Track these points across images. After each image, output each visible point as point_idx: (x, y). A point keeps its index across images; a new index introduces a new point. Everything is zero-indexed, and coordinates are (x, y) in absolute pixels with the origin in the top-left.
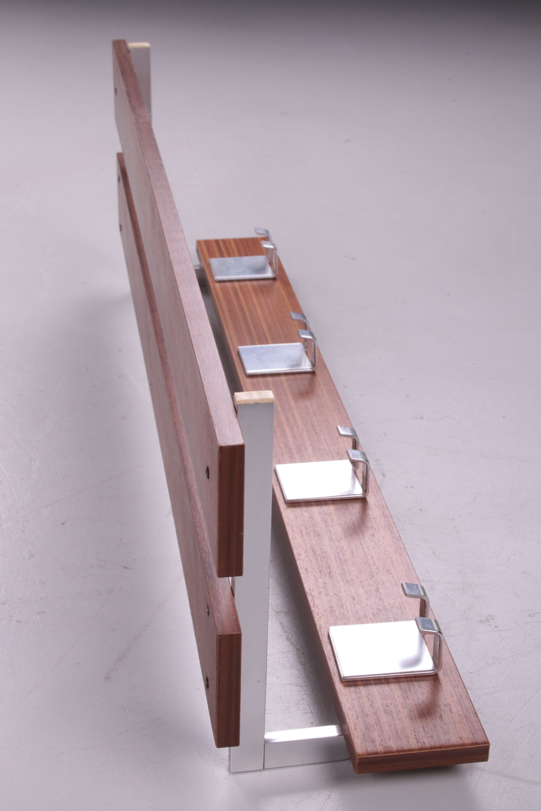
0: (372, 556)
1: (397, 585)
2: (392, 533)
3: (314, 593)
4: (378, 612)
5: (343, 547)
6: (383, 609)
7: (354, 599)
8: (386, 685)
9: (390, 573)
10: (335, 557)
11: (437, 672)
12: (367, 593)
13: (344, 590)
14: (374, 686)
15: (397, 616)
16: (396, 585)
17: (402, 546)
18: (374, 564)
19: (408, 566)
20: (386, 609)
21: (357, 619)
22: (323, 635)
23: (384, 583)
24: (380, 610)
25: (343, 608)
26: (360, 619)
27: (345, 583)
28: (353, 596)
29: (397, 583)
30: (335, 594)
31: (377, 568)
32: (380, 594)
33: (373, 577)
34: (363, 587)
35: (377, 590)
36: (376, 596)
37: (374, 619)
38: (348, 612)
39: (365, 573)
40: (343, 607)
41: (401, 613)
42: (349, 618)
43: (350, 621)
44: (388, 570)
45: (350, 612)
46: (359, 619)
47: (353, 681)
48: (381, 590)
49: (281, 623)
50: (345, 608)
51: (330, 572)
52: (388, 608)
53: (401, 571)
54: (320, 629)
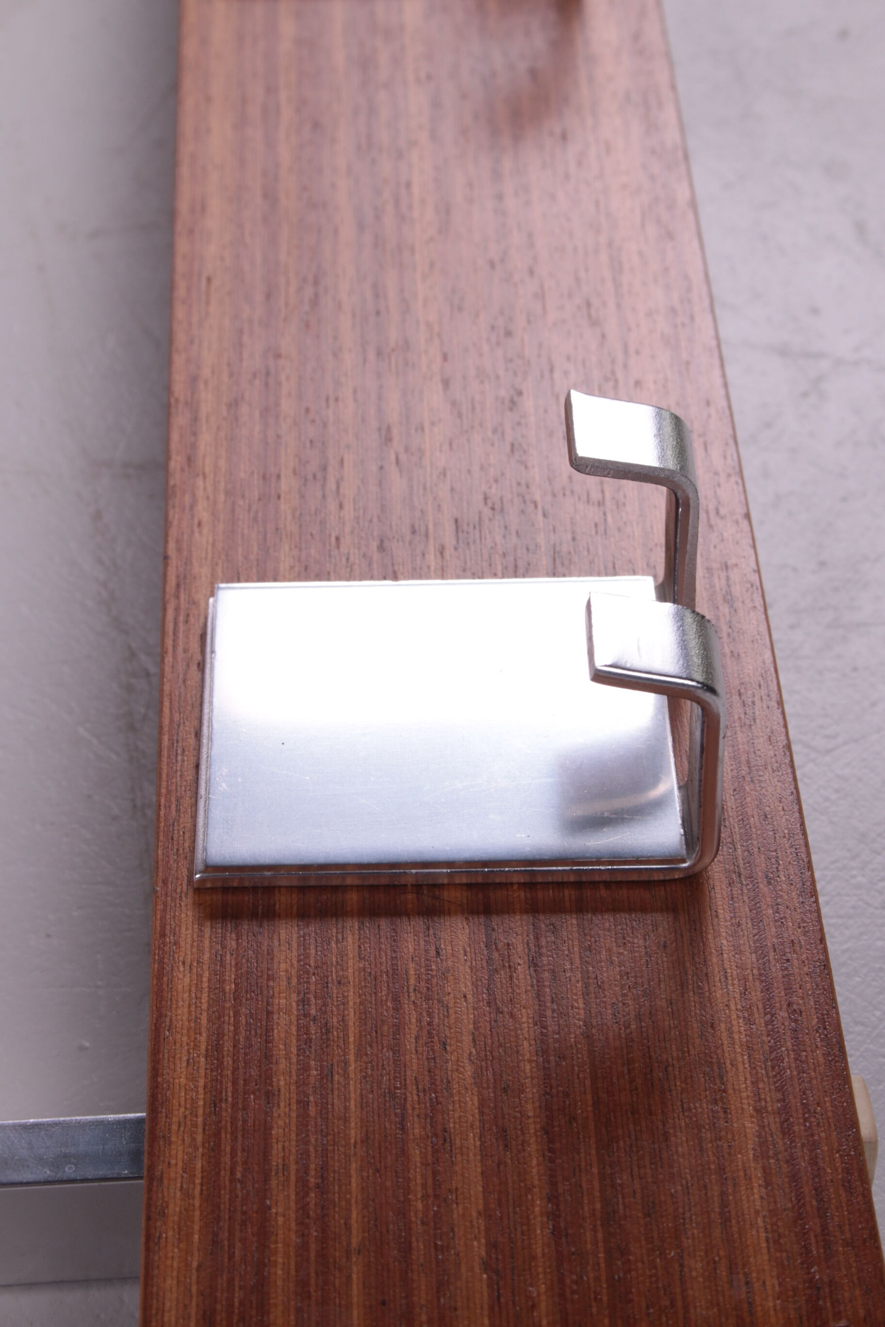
0: (530, 235)
1: (611, 384)
2: (651, 127)
3: (207, 400)
4: (487, 512)
5: (408, 185)
6: (512, 501)
7: (388, 439)
8: (419, 923)
9: (595, 323)
10: (361, 227)
11: (697, 869)
12: (460, 415)
13: (355, 392)
14: (352, 924)
15: (574, 539)
16: (607, 379)
17: (682, 193)
18: (531, 272)
19: (689, 289)
20: (525, 502)
21: (374, 545)
22: (181, 618)
23: (552, 370)
24: (497, 507)
25: (323, 486)
26: (386, 544)
27: (371, 356)
28: (389, 429)
29: (613, 372)
30: (307, 410)
31: (541, 295)
32: (519, 424)
33: (508, 334)
34: (446, 383)
35: (513, 402)
36: (495, 431)
37: (456, 549)
38: (341, 506)
39: (477, 315)
40: (325, 479)
41: (596, 525)
42: (337, 539)
43: (335, 552)
44: (589, 305)
45: (349, 507)
46: (381, 548)
47: (254, 889)
48: (528, 404)
49: (97, 516)
50: (331, 485)
51: (315, 302)
52: (538, 498)
53: (649, 314)
54: (178, 586)
